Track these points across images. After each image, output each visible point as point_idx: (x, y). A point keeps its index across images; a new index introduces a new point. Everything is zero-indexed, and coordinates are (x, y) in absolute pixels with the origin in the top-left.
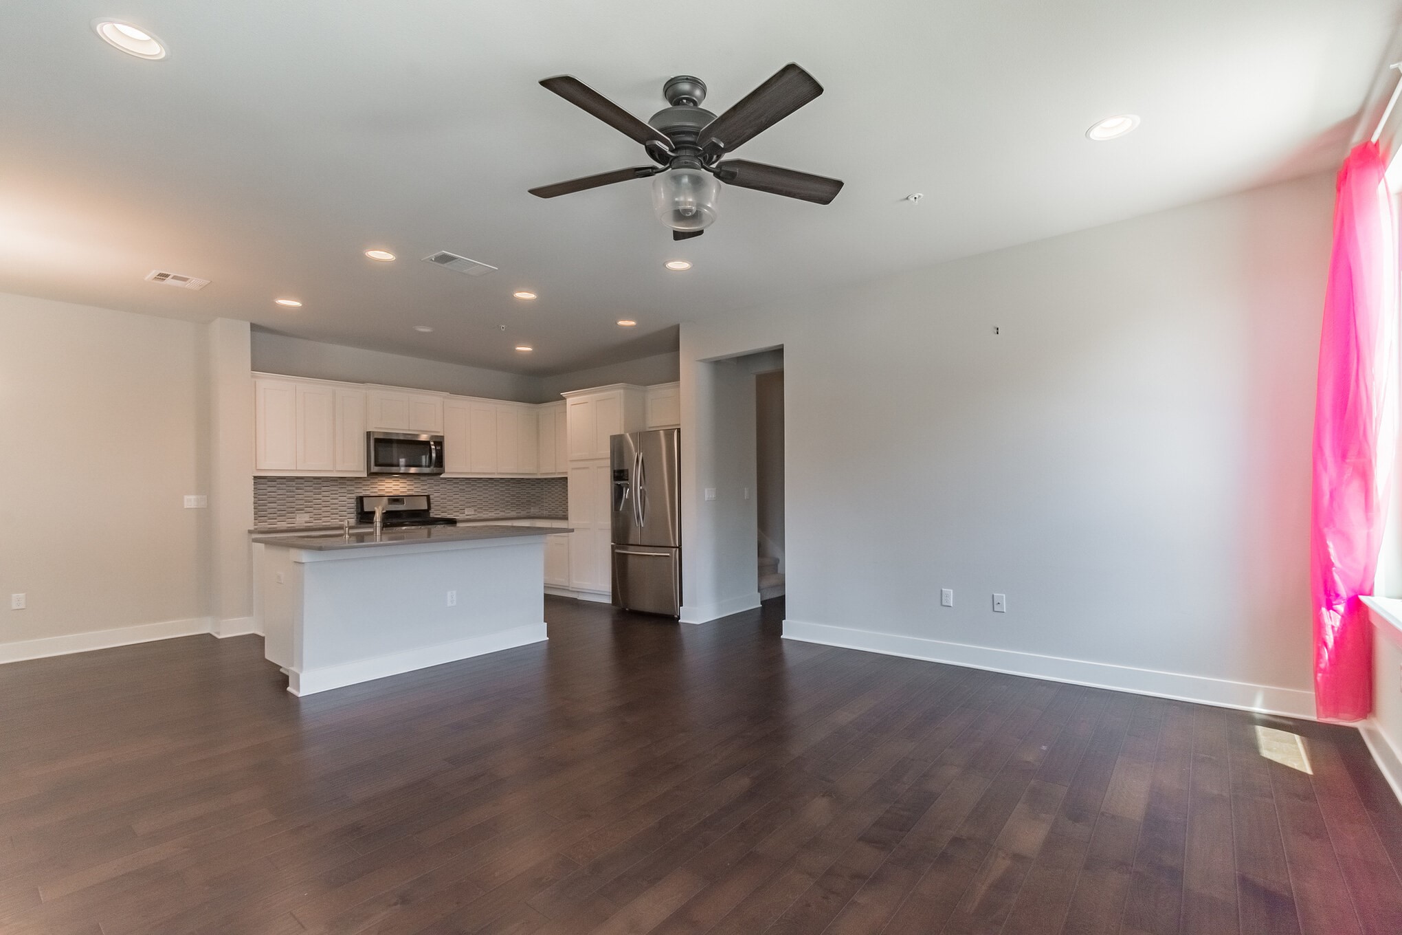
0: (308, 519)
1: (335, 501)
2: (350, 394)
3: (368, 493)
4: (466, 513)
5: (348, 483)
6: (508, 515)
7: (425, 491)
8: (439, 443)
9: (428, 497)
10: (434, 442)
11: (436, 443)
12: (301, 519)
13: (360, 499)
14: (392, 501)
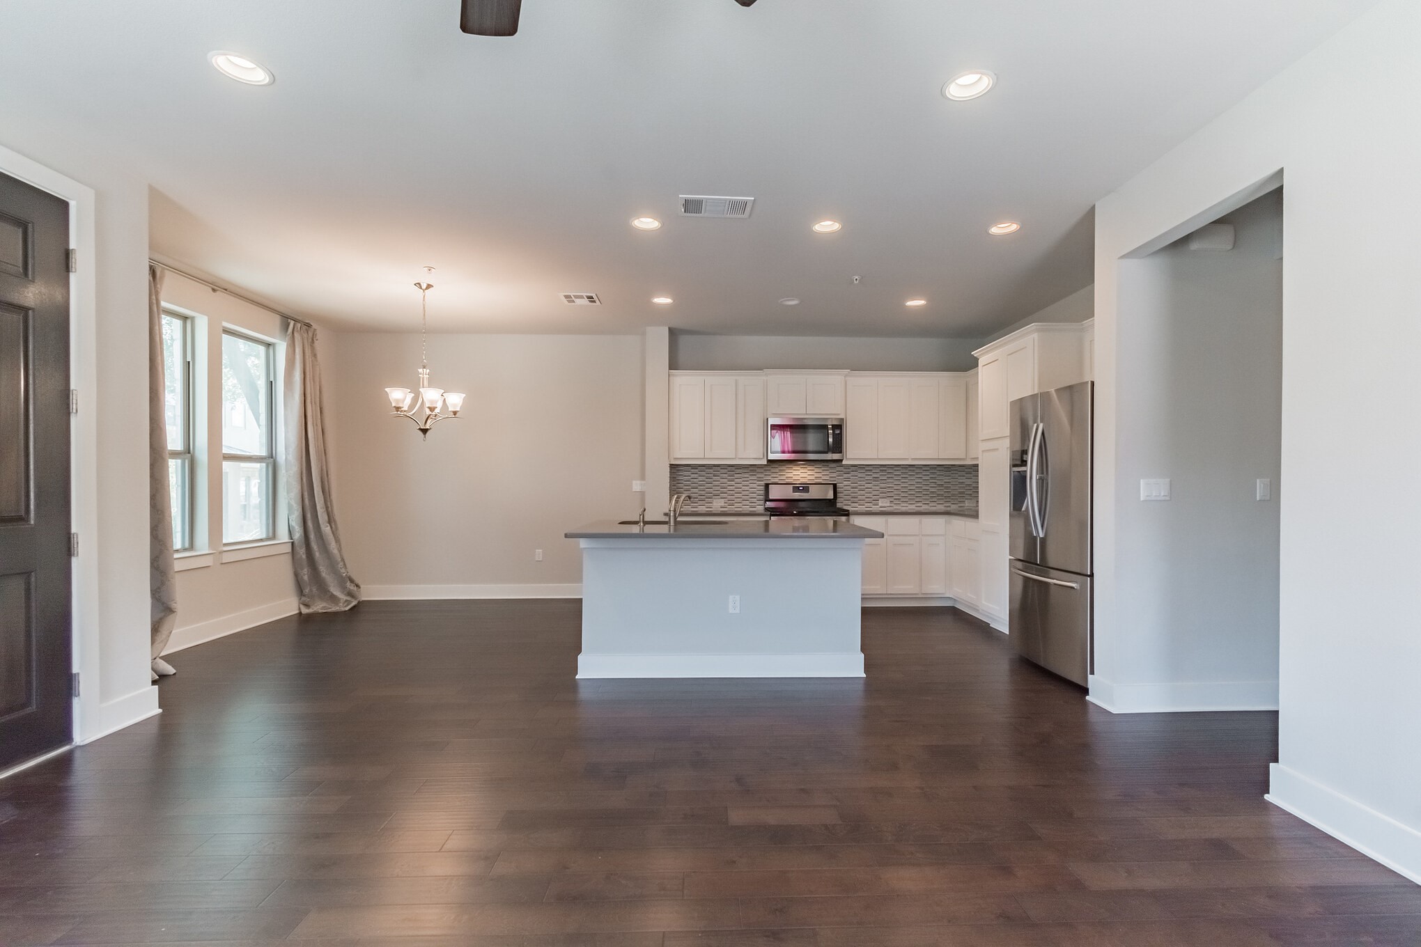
0: (723, 504)
1: (746, 488)
2: (751, 382)
3: (776, 480)
4: (880, 505)
5: (758, 470)
6: (934, 509)
7: (832, 479)
8: (838, 427)
9: (835, 486)
10: (832, 425)
11: (834, 427)
12: (718, 504)
13: (767, 486)
14: (796, 489)
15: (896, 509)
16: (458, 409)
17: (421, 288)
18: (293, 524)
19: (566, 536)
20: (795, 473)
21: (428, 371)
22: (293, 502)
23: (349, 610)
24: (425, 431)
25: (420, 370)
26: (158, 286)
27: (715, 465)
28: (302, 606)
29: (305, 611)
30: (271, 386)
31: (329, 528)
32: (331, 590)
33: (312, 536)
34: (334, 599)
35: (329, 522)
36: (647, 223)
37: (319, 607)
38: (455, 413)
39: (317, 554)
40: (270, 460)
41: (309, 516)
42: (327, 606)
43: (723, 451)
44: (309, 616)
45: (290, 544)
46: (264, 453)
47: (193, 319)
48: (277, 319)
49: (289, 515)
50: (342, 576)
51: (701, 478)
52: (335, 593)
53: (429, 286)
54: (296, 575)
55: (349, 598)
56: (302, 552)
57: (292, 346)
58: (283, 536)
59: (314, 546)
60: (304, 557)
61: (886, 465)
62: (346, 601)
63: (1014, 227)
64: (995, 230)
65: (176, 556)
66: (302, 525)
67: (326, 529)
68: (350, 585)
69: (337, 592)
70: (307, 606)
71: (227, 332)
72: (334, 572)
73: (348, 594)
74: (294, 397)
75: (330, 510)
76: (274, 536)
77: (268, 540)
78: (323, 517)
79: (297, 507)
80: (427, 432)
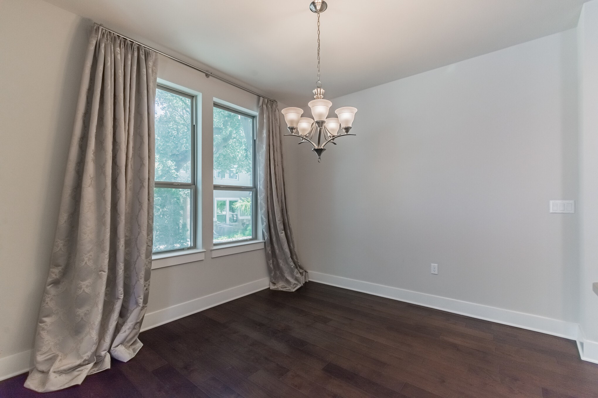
16: (349, 125)
17: (316, 10)
18: (264, 230)
23: (295, 291)
24: (319, 151)
28: (271, 284)
29: (272, 287)
32: (286, 276)
33: (274, 239)
34: (287, 281)
35: (285, 229)
37: (280, 286)
38: (347, 129)
39: (277, 251)
40: (253, 189)
41: (272, 225)
42: (284, 285)
44: (274, 290)
45: (264, 243)
46: (250, 184)
47: (196, 96)
48: (254, 97)
49: (262, 227)
50: (291, 267)
53: (322, 5)
55: (296, 282)
56: (269, 248)
58: (260, 239)
59: (276, 246)
60: (270, 251)
62: (295, 284)
66: (268, 231)
69: (289, 278)
70: (274, 284)
71: (216, 105)
72: (287, 263)
73: (296, 279)
74: (263, 148)
75: (286, 221)
76: (255, 238)
77: (250, 240)
78: (280, 226)
79: (265, 219)
80: (323, 154)
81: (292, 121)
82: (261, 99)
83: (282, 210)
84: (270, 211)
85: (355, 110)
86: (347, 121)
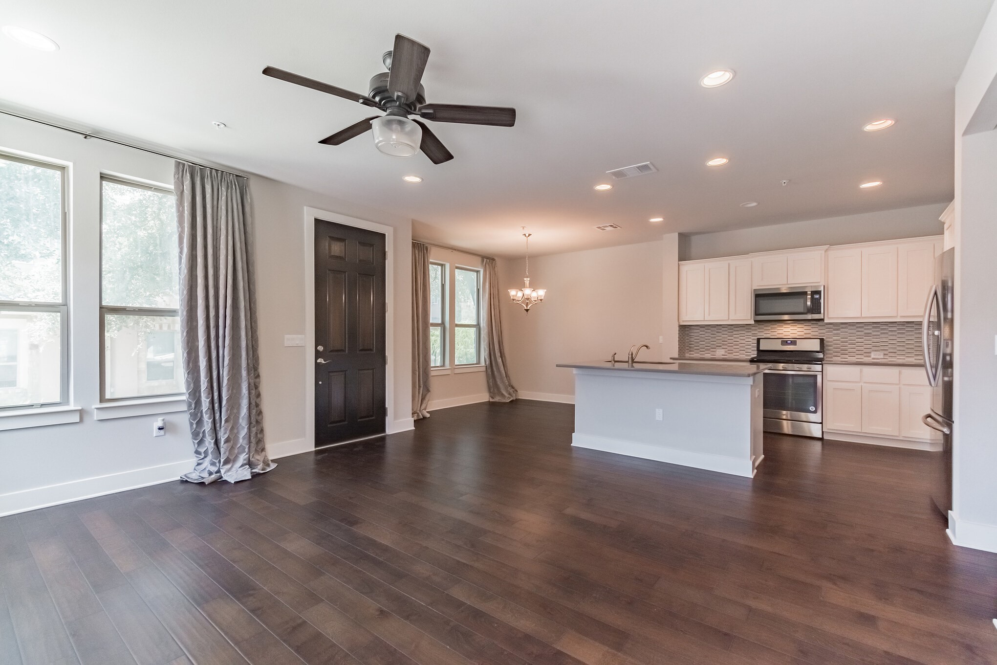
0: (723, 353)
1: (742, 341)
2: (741, 263)
3: (766, 336)
7: (818, 334)
8: (818, 292)
9: (822, 340)
10: (812, 292)
11: (814, 293)
12: (720, 353)
13: (758, 340)
14: (785, 342)
15: (890, 361)
16: (543, 298)
17: (526, 236)
18: (486, 357)
19: (557, 366)
20: (785, 330)
21: (529, 279)
22: (485, 347)
23: (510, 402)
24: (527, 310)
25: (525, 279)
26: (428, 254)
27: (717, 325)
28: (490, 398)
29: (491, 400)
30: (478, 290)
31: (501, 360)
33: (493, 364)
34: (503, 395)
35: (501, 357)
36: (603, 187)
37: (497, 399)
38: (541, 300)
39: (495, 373)
40: (478, 326)
41: (492, 353)
42: (501, 399)
43: (717, 314)
44: (493, 402)
45: (485, 367)
46: (475, 323)
47: (445, 265)
48: (480, 259)
49: (484, 354)
50: (506, 386)
51: (707, 335)
52: (503, 392)
53: (530, 235)
54: (488, 382)
56: (489, 371)
57: (485, 271)
58: (483, 363)
59: (495, 369)
60: (490, 373)
61: (879, 322)
62: (509, 397)
63: (889, 123)
64: (869, 128)
65: (432, 369)
66: (489, 358)
67: (499, 360)
68: (510, 389)
69: (504, 393)
70: (492, 398)
71: (457, 268)
72: (503, 382)
73: (510, 394)
74: (486, 296)
75: (502, 350)
76: (479, 362)
77: (476, 364)
78: (498, 354)
79: (487, 349)
80: (529, 311)
81: (513, 296)
82: (485, 260)
83: (499, 342)
84: (491, 342)
85: (546, 290)
86: (541, 296)
